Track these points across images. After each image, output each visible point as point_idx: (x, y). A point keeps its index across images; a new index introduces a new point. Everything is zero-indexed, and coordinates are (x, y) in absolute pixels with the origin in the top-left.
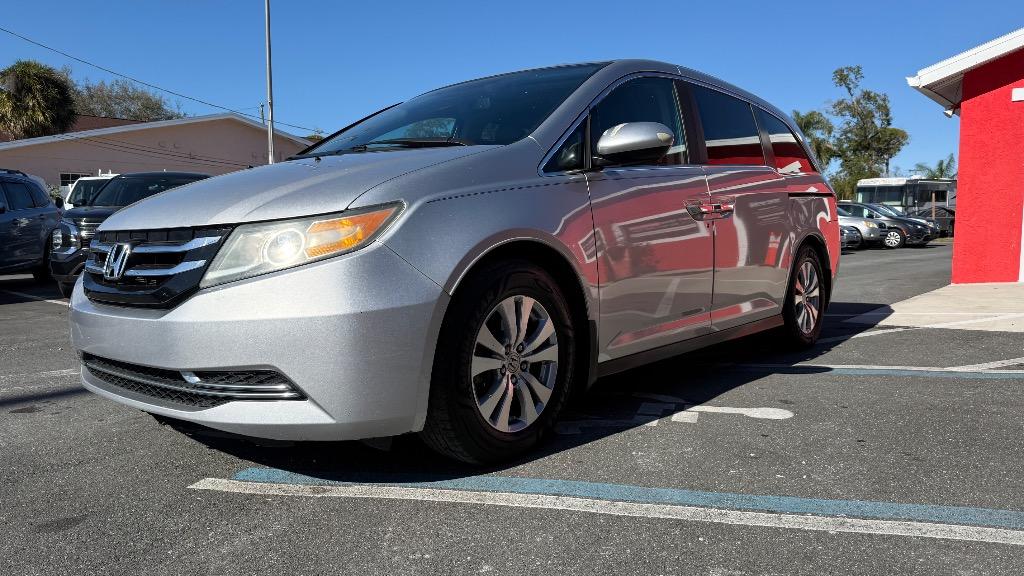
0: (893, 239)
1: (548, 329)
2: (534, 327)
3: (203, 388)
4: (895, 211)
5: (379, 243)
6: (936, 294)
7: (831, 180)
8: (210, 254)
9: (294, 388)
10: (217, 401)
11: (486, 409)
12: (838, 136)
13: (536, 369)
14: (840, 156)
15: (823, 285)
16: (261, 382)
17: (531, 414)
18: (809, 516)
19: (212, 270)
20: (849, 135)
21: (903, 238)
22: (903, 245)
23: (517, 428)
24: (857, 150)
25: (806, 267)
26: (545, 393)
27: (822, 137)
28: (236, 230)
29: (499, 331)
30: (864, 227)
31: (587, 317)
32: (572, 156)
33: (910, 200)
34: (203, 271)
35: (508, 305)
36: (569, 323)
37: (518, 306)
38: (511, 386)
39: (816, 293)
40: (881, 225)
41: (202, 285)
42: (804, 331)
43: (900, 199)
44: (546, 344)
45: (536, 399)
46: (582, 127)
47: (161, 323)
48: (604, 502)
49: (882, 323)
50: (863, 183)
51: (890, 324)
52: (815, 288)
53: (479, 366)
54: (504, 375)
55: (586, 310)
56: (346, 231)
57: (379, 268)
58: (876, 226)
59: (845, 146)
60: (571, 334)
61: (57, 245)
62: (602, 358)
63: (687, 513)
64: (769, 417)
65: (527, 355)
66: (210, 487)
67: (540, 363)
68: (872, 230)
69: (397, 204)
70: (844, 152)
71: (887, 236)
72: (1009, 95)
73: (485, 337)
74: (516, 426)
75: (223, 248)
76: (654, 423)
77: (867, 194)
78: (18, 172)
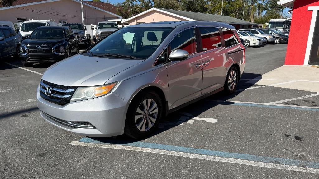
0: (278, 41)
1: (155, 105)
2: (151, 105)
3: (72, 125)
4: (279, 31)
5: (111, 93)
6: (277, 70)
7: (264, 16)
8: (72, 94)
9: (93, 126)
10: (75, 128)
11: (139, 127)
12: (266, 2)
13: (152, 115)
14: (266, 9)
15: (238, 76)
16: (85, 125)
17: (150, 126)
18: (209, 156)
19: (73, 98)
20: (270, 2)
21: (281, 41)
22: (280, 43)
23: (147, 130)
24: (272, 7)
25: (232, 72)
26: (154, 120)
27: (261, 3)
28: (78, 88)
29: (142, 108)
30: (268, 37)
31: (165, 100)
32: (163, 57)
33: (286, 26)
34: (71, 98)
35: (144, 102)
36: (161, 103)
37: (147, 102)
38: (145, 120)
39: (235, 79)
40: (274, 37)
41: (70, 101)
42: (231, 90)
43: (282, 26)
44: (155, 109)
45: (152, 122)
46: (166, 50)
47: (61, 110)
48: (164, 151)
49: (257, 83)
50: (272, 20)
51: (258, 84)
52: (235, 78)
53: (137, 117)
54: (143, 118)
55: (165, 99)
56: (104, 90)
57: (112, 99)
58: (272, 37)
59: (268, 6)
60: (161, 105)
61: (21, 52)
62: (170, 109)
63: (182, 154)
64: (211, 122)
65: (149, 112)
66: (74, 144)
67: (153, 114)
68: (271, 38)
69: (117, 82)
70: (267, 8)
71: (275, 40)
72: (307, 8)
73: (139, 110)
74: (146, 129)
75: (75, 92)
76: (182, 124)
77: (272, 24)
78: (6, 25)
